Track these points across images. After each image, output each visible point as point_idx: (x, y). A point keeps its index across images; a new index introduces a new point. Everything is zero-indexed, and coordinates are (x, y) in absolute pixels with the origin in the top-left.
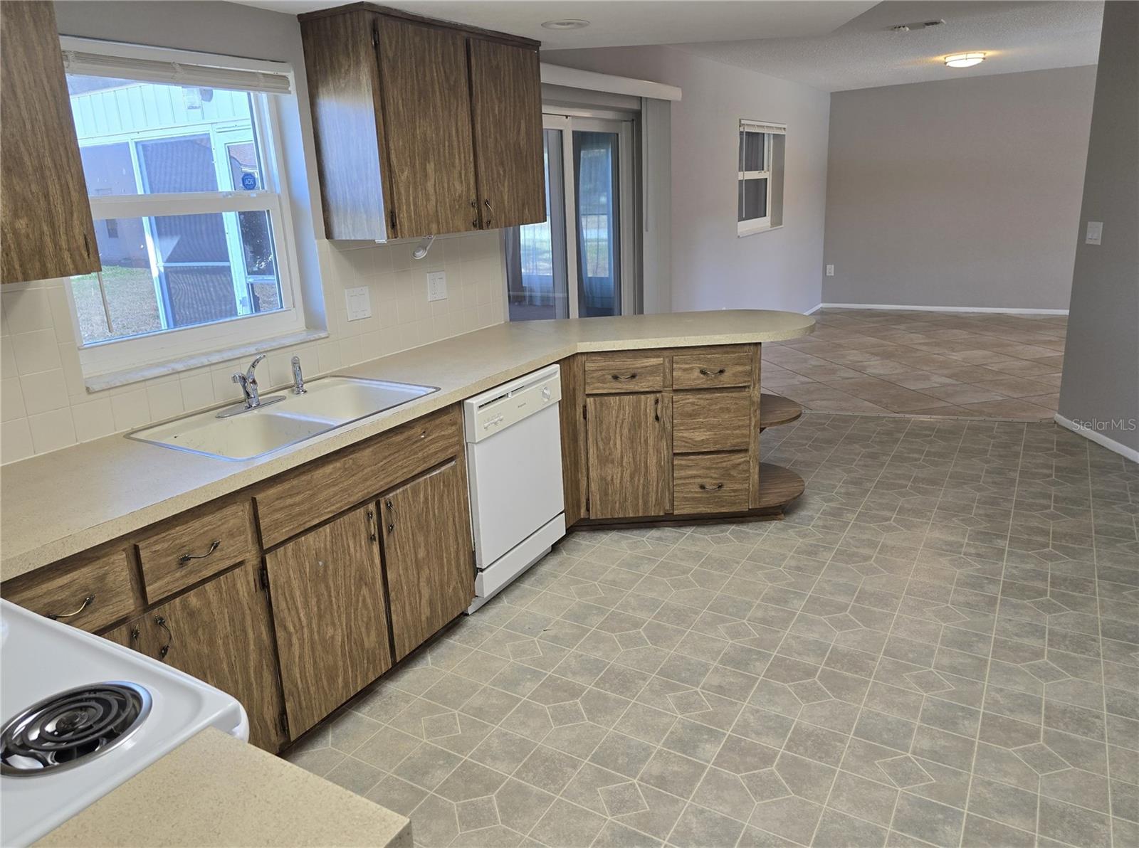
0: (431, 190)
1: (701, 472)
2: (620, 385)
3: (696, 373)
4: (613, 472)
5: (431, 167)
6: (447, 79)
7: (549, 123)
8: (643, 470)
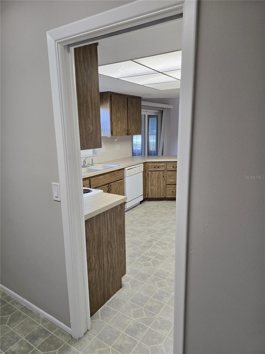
0: (119, 127)
1: (172, 188)
2: (155, 169)
3: (172, 167)
4: (153, 188)
5: (119, 122)
6: (123, 105)
7: (143, 113)
8: (160, 188)
